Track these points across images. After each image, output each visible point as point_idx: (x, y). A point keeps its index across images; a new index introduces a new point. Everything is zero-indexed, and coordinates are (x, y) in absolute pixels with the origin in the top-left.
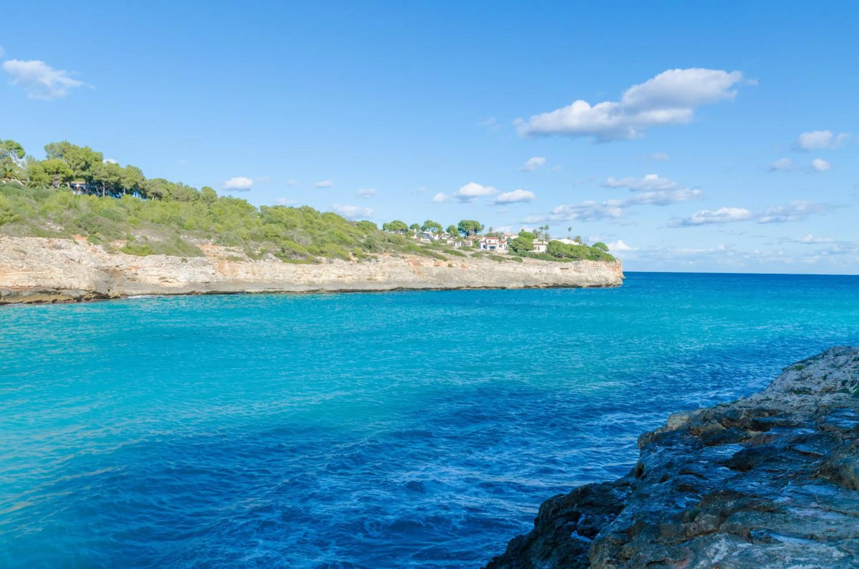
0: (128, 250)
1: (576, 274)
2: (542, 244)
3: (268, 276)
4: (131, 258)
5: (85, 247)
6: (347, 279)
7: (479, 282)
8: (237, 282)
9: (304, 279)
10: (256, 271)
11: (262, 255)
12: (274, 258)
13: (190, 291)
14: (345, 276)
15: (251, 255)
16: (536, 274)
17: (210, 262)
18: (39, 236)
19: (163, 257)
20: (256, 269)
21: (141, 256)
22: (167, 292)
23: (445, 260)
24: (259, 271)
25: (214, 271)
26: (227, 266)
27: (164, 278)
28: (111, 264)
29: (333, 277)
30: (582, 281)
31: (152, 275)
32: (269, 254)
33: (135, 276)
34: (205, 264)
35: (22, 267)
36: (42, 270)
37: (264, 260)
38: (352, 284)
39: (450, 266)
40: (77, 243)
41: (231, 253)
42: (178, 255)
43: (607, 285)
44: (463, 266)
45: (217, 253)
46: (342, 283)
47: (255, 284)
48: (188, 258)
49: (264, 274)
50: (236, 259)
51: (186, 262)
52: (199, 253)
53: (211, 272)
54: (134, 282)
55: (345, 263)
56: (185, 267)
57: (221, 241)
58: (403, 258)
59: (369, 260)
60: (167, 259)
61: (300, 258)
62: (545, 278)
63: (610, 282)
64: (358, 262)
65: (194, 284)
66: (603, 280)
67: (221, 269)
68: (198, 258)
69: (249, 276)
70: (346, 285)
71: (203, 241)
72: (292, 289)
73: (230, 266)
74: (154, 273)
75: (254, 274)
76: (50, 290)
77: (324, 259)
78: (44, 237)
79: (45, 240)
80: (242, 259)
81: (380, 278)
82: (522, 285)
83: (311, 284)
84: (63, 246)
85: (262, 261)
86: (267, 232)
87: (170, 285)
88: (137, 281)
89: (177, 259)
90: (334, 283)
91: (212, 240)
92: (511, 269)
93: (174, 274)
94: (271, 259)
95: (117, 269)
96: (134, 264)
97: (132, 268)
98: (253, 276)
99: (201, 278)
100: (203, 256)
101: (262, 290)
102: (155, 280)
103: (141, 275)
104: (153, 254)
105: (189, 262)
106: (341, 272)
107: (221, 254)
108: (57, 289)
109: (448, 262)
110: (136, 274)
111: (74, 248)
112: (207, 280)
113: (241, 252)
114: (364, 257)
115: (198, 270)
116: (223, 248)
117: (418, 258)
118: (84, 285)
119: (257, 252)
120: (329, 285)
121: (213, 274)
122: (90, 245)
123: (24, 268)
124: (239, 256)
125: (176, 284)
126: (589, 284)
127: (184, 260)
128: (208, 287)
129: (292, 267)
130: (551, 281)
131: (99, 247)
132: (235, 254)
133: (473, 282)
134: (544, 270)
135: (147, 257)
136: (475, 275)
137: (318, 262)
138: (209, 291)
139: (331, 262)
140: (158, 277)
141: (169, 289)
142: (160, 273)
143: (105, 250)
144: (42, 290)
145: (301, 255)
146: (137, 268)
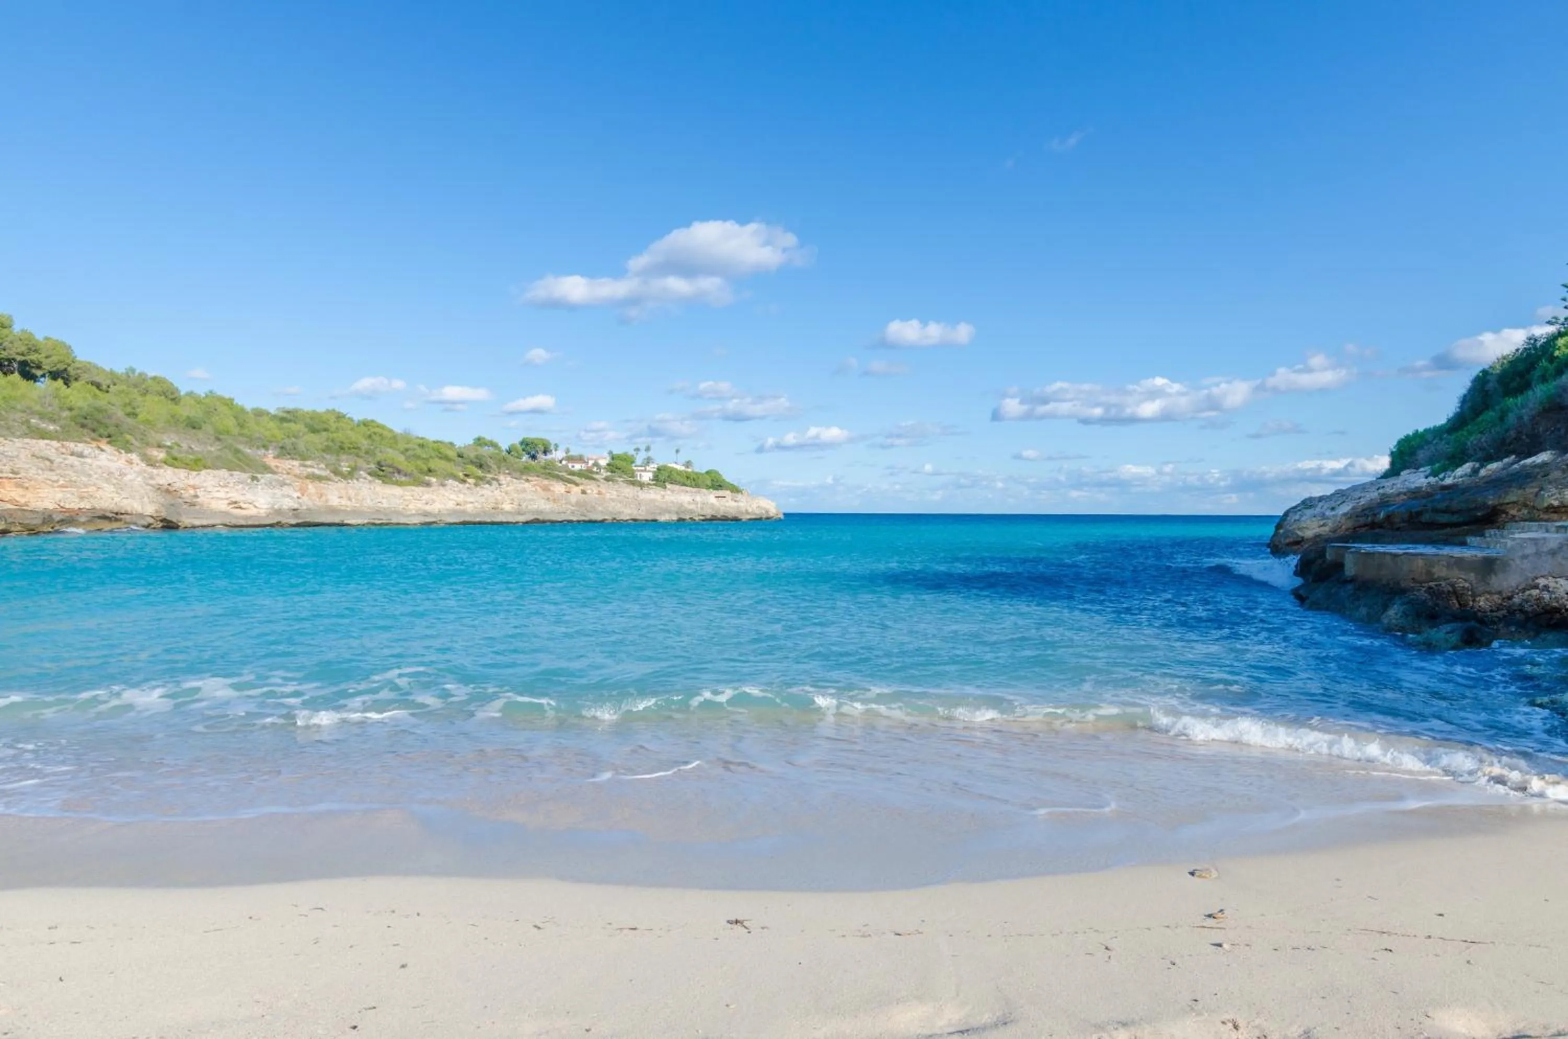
0: (173, 461)
1: (733, 504)
2: (645, 471)
3: (368, 503)
4: (182, 473)
5: (115, 455)
6: (469, 508)
7: (627, 513)
8: (333, 510)
9: (414, 506)
10: (353, 496)
11: (351, 475)
12: (369, 478)
13: (275, 521)
14: (466, 503)
15: (336, 472)
16: (689, 503)
17: (288, 482)
18: (43, 439)
19: (224, 473)
20: (352, 493)
21: (196, 471)
22: (243, 523)
23: (577, 485)
24: (356, 495)
25: (299, 494)
26: (311, 487)
27: (236, 503)
28: (162, 481)
29: (451, 505)
30: (742, 513)
31: (218, 498)
32: (362, 472)
33: (195, 500)
34: (283, 484)
35: (57, 481)
36: (86, 486)
37: (357, 479)
38: (478, 515)
39: (584, 492)
40: (102, 450)
41: (310, 470)
42: (244, 471)
43: (768, 518)
44: (599, 493)
45: (290, 469)
46: (464, 512)
47: (355, 512)
48: (259, 476)
49: (363, 499)
50: (320, 478)
51: (258, 481)
52: (267, 469)
53: (296, 495)
54: (192, 507)
55: (461, 486)
56: (260, 487)
57: (285, 452)
58: (527, 480)
59: (489, 483)
60: (232, 475)
61: (403, 479)
62: (702, 508)
63: (771, 515)
64: (476, 485)
65: (279, 512)
66: (764, 512)
67: (303, 491)
68: (269, 475)
69: (344, 502)
70: (470, 515)
71: (259, 453)
72: (402, 520)
73: (316, 488)
74: (222, 495)
75: (350, 499)
76: (110, 515)
77: (434, 480)
78: (51, 439)
79: (55, 443)
80: (327, 479)
81: (507, 507)
82: (675, 518)
83: (426, 514)
84: (86, 452)
85: (355, 481)
86: (342, 443)
87: (243, 512)
88: (197, 507)
89: (245, 476)
90: (454, 512)
91: (270, 452)
92: (658, 497)
93: (249, 497)
94: (365, 478)
95: (170, 488)
96: (191, 482)
97: (189, 488)
98: (349, 503)
99: (287, 504)
100: (274, 473)
101: (366, 521)
102: (223, 506)
103: (203, 498)
104: (209, 468)
105: (262, 481)
106: (461, 498)
107: (297, 471)
108: (117, 514)
109: (581, 487)
110: (196, 496)
111: (103, 456)
112: (296, 506)
113: (322, 469)
114: (481, 479)
115: (278, 492)
116: (296, 463)
117: (546, 482)
118: (150, 509)
119: (345, 469)
120: (449, 515)
121: (298, 498)
122: (120, 453)
123: (61, 482)
124: (323, 473)
125: (252, 511)
126: (749, 517)
127: (254, 478)
128: (296, 516)
129: (397, 491)
130: (709, 513)
131: (134, 457)
132: (317, 472)
133: (620, 513)
134: (698, 499)
135: (204, 472)
136: (619, 505)
137: (428, 484)
138: (300, 521)
139: (443, 485)
140: (227, 502)
141: (246, 518)
142: (229, 495)
143: (142, 460)
144: (100, 514)
145: (406, 475)
146: (194, 487)
